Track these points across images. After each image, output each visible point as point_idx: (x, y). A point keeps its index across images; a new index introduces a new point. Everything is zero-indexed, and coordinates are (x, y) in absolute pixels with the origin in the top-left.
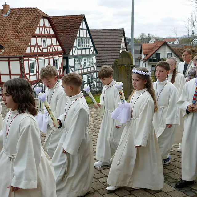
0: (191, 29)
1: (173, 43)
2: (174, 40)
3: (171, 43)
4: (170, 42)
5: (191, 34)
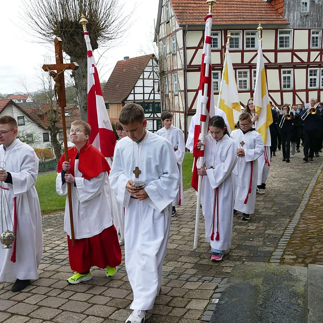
0: (47, 80)
1: (25, 101)
2: (25, 97)
3: (22, 101)
4: (19, 101)
5: (48, 87)
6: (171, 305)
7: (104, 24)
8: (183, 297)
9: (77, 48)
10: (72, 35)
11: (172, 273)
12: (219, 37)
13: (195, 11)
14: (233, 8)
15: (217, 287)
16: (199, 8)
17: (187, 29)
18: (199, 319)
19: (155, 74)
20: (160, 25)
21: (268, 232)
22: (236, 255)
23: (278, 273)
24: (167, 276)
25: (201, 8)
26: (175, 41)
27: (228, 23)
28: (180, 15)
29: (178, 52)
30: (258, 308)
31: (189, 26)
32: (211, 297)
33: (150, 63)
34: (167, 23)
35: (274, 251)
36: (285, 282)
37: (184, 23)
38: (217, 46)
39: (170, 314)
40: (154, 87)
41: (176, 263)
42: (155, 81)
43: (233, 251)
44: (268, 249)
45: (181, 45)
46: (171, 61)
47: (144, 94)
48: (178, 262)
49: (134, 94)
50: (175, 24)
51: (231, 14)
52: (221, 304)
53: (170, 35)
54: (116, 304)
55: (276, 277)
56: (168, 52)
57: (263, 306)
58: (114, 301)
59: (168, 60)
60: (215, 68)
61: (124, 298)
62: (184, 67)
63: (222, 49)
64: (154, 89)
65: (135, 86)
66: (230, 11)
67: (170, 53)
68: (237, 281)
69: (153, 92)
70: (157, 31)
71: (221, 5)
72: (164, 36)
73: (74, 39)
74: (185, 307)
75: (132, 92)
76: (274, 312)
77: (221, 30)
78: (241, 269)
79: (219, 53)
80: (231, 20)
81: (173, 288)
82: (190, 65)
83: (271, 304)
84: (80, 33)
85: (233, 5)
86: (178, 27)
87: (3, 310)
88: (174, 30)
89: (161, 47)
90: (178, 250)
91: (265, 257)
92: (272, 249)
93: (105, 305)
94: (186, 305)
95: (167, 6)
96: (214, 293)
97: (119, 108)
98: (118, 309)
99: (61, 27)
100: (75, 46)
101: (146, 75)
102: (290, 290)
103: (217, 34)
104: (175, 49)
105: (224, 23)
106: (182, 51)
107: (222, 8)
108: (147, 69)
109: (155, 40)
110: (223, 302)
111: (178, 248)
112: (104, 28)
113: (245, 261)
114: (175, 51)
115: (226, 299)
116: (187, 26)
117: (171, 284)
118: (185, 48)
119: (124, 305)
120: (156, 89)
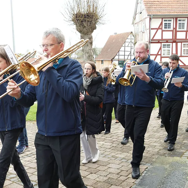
6: (120, 174)
7: (100, 15)
8: (127, 171)
9: (85, 29)
10: (82, 21)
11: (124, 158)
12: (172, 22)
13: (158, 6)
14: (182, 4)
15: (147, 168)
16: (160, 5)
17: (152, 17)
18: (133, 183)
19: (132, 44)
20: (136, 14)
21: (184, 141)
22: (162, 152)
23: (180, 162)
24: (121, 160)
25: (162, 5)
26: (144, 24)
27: (178, 14)
28: (148, 9)
29: (146, 31)
30: (163, 178)
31: (153, 15)
32: (143, 172)
33: (129, 37)
34: (140, 13)
35: (185, 152)
36: (182, 167)
37: (150, 14)
38: (170, 28)
39: (119, 179)
40: (131, 51)
41: (127, 153)
42: (132, 48)
43: (161, 150)
44: (182, 151)
45: (148, 27)
46: (142, 37)
47: (125, 55)
48: (129, 153)
49: (119, 55)
50: (145, 14)
51: (180, 8)
52: (145, 176)
53: (141, 21)
54: (91, 171)
55: (178, 164)
56: (140, 31)
57: (166, 178)
58: (90, 169)
59: (140, 36)
60: (169, 41)
61: (96, 168)
62: (149, 40)
63: (173, 30)
64: (131, 53)
65: (119, 51)
66: (180, 6)
67: (141, 31)
68: (158, 165)
69: (130, 55)
70: (135, 19)
71: (174, 3)
72: (138, 21)
73: (83, 24)
74: (127, 176)
75: (118, 54)
76: (171, 181)
77: (174, 18)
78: (162, 159)
79: (171, 32)
80: (180, 12)
81: (122, 166)
82: (153, 40)
83: (171, 177)
84: (86, 20)
85: (183, 3)
86: (146, 16)
87: (33, 167)
88: (144, 18)
89: (136, 28)
90: (130, 147)
91: (179, 155)
92: (184, 151)
93: (85, 170)
94: (128, 175)
95: (141, 3)
96: (145, 171)
97: (109, 63)
98: (92, 173)
99: (76, 17)
100: (83, 28)
101: (127, 44)
102: (184, 171)
103: (171, 21)
104: (144, 29)
105: (176, 14)
106: (148, 31)
107: (175, 5)
108: (127, 40)
109: (133, 23)
110: (147, 175)
111: (130, 146)
112: (101, 18)
113: (167, 156)
114: (144, 30)
115: (149, 173)
116: (152, 16)
117: (122, 164)
118: (151, 29)
119: (95, 172)
120: (132, 53)
